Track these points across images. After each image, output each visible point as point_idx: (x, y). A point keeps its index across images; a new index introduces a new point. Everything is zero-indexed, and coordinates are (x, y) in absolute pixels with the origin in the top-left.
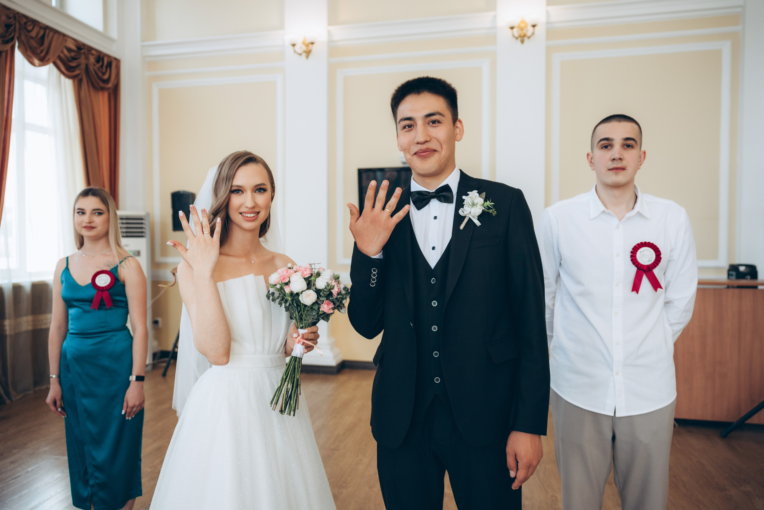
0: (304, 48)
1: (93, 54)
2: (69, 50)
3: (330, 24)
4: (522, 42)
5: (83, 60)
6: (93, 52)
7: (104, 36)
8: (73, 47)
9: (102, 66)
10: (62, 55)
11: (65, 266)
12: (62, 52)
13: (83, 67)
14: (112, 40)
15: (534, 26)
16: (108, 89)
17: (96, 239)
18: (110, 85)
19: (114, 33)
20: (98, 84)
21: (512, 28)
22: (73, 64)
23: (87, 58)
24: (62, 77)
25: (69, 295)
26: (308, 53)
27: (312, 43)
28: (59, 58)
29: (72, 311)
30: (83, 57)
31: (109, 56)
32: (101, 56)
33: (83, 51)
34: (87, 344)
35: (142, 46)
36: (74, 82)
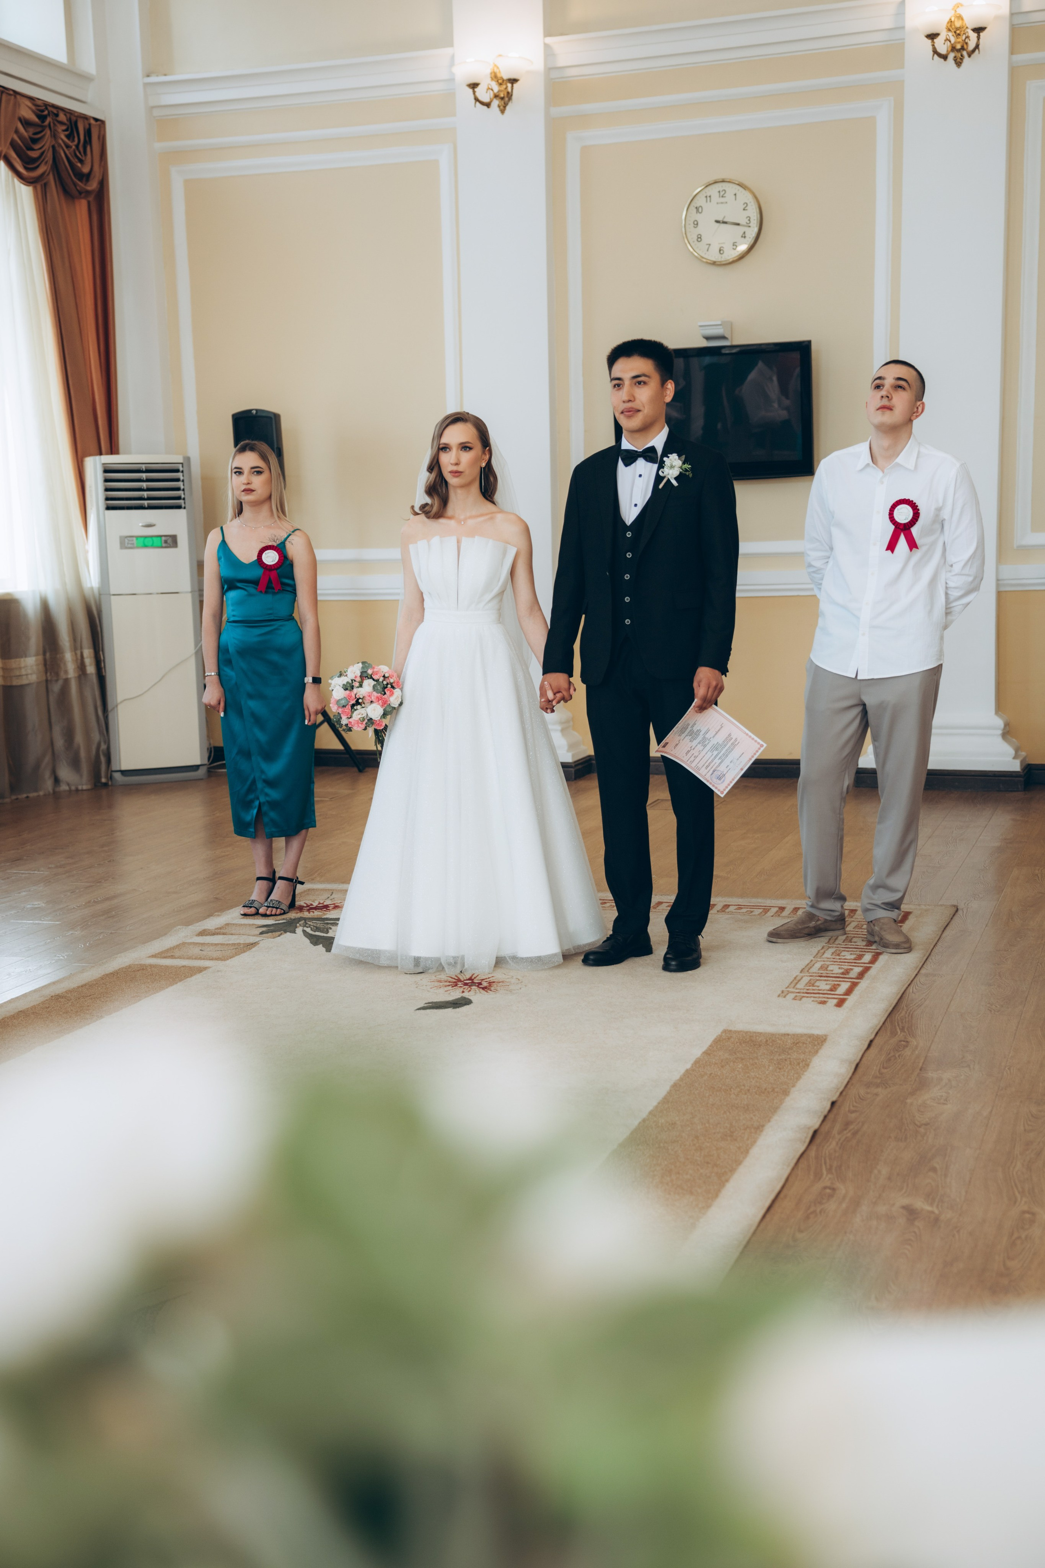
0: (496, 88)
1: (61, 123)
2: (26, 123)
3: (548, 33)
4: (958, 63)
5: (47, 141)
6: (62, 117)
7: (69, 71)
8: (33, 118)
9: (77, 146)
10: (16, 138)
11: (221, 539)
12: (17, 131)
13: (49, 156)
14: (86, 78)
15: (979, 30)
16: (88, 193)
17: (257, 504)
18: (93, 185)
19: (88, 64)
20: (75, 184)
21: (932, 36)
22: (34, 154)
23: (55, 136)
24: (17, 181)
25: (229, 573)
26: (505, 99)
27: (513, 81)
28: (13, 145)
29: (232, 595)
30: (48, 132)
31: (85, 118)
32: (74, 119)
33: (46, 123)
34: (253, 635)
35: (146, 85)
36: (35, 189)
